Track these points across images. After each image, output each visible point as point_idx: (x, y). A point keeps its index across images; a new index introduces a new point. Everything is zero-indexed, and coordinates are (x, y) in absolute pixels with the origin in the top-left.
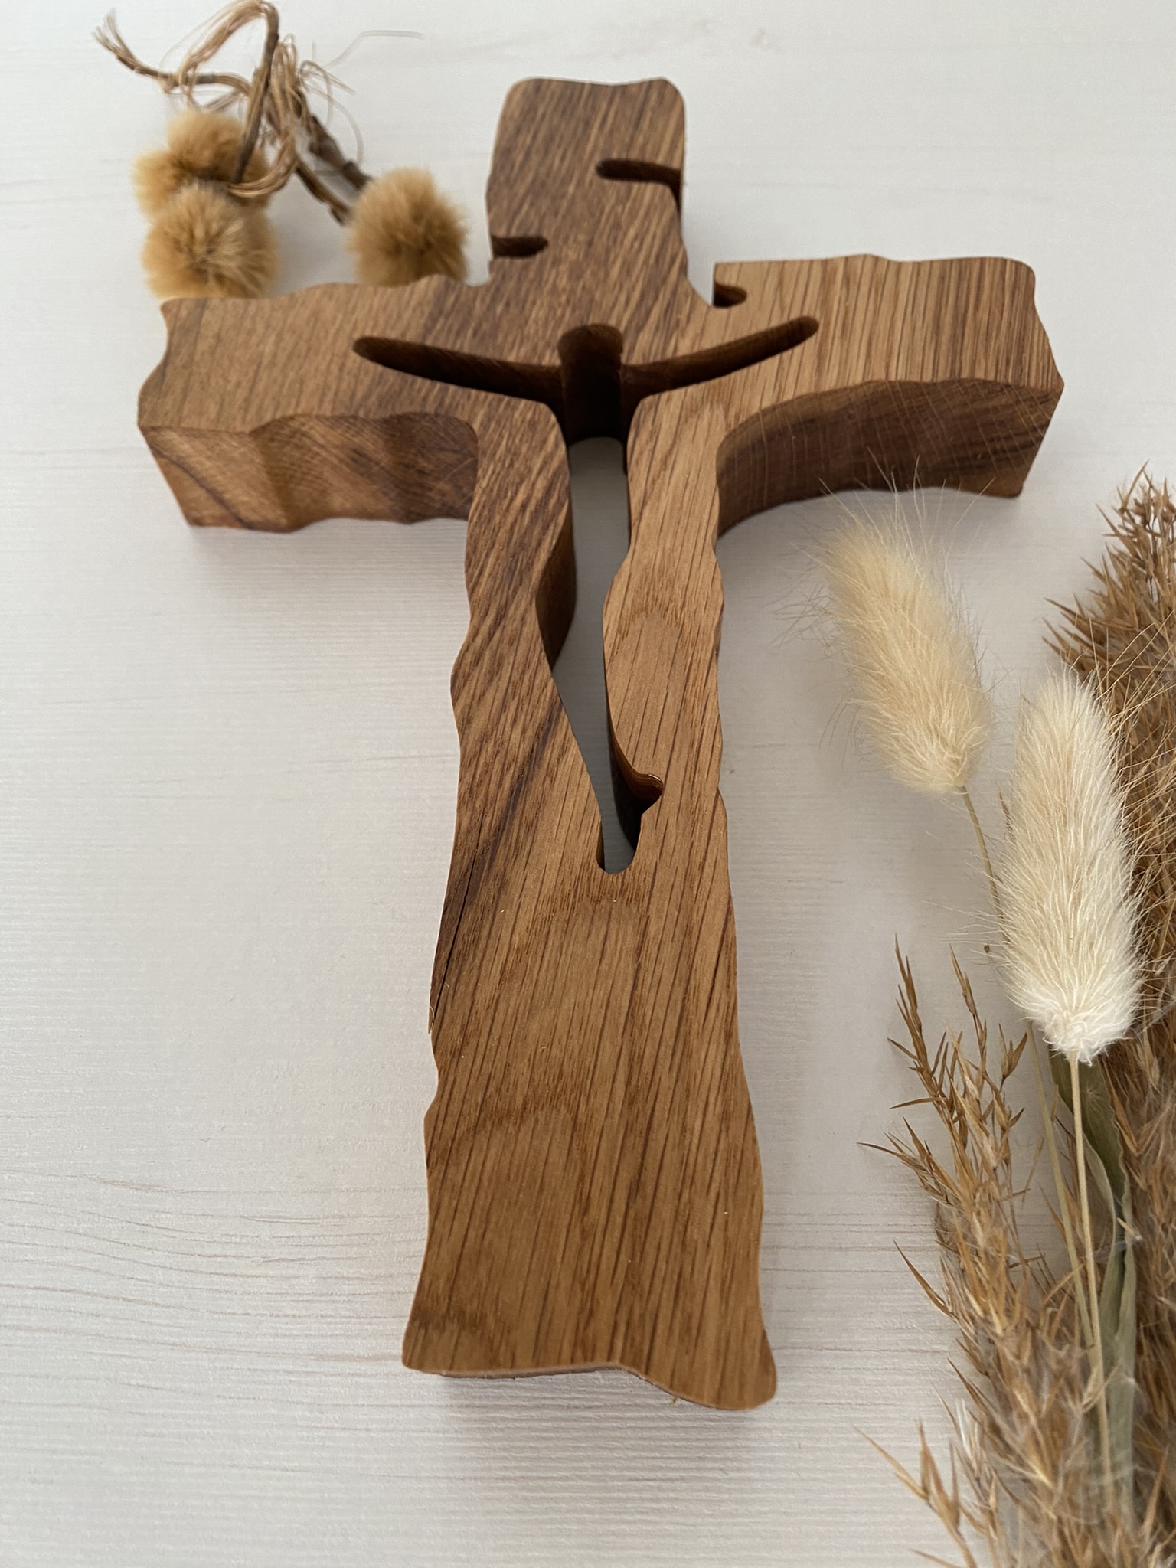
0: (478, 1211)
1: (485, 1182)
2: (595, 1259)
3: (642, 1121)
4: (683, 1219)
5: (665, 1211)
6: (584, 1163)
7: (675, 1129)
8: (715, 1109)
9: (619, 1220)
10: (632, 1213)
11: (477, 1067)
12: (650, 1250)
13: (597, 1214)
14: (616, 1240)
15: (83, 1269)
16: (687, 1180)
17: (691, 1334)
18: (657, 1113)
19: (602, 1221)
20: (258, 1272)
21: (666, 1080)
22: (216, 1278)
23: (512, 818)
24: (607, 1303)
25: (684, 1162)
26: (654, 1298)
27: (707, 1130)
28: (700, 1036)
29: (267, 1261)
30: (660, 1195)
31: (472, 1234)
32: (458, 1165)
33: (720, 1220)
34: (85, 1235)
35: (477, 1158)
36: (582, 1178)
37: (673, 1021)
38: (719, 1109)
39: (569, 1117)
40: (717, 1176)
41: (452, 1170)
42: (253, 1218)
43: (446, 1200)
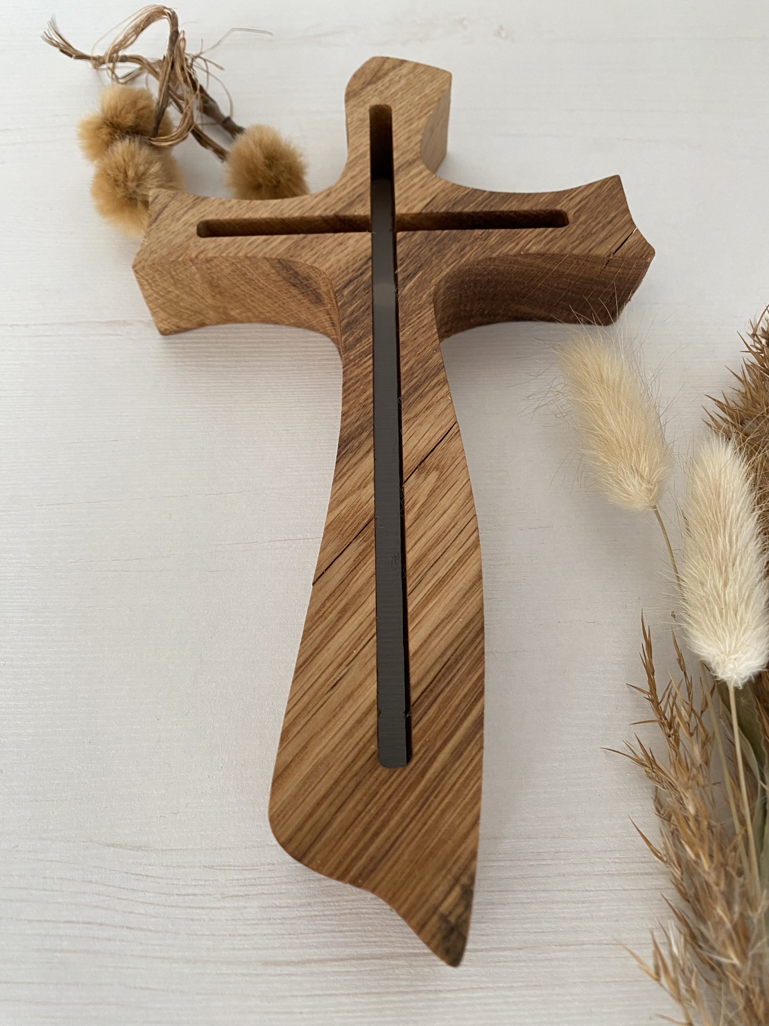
15: (97, 907)
20: (218, 905)
22: (189, 910)
29: (224, 897)
34: (96, 883)
42: (212, 867)
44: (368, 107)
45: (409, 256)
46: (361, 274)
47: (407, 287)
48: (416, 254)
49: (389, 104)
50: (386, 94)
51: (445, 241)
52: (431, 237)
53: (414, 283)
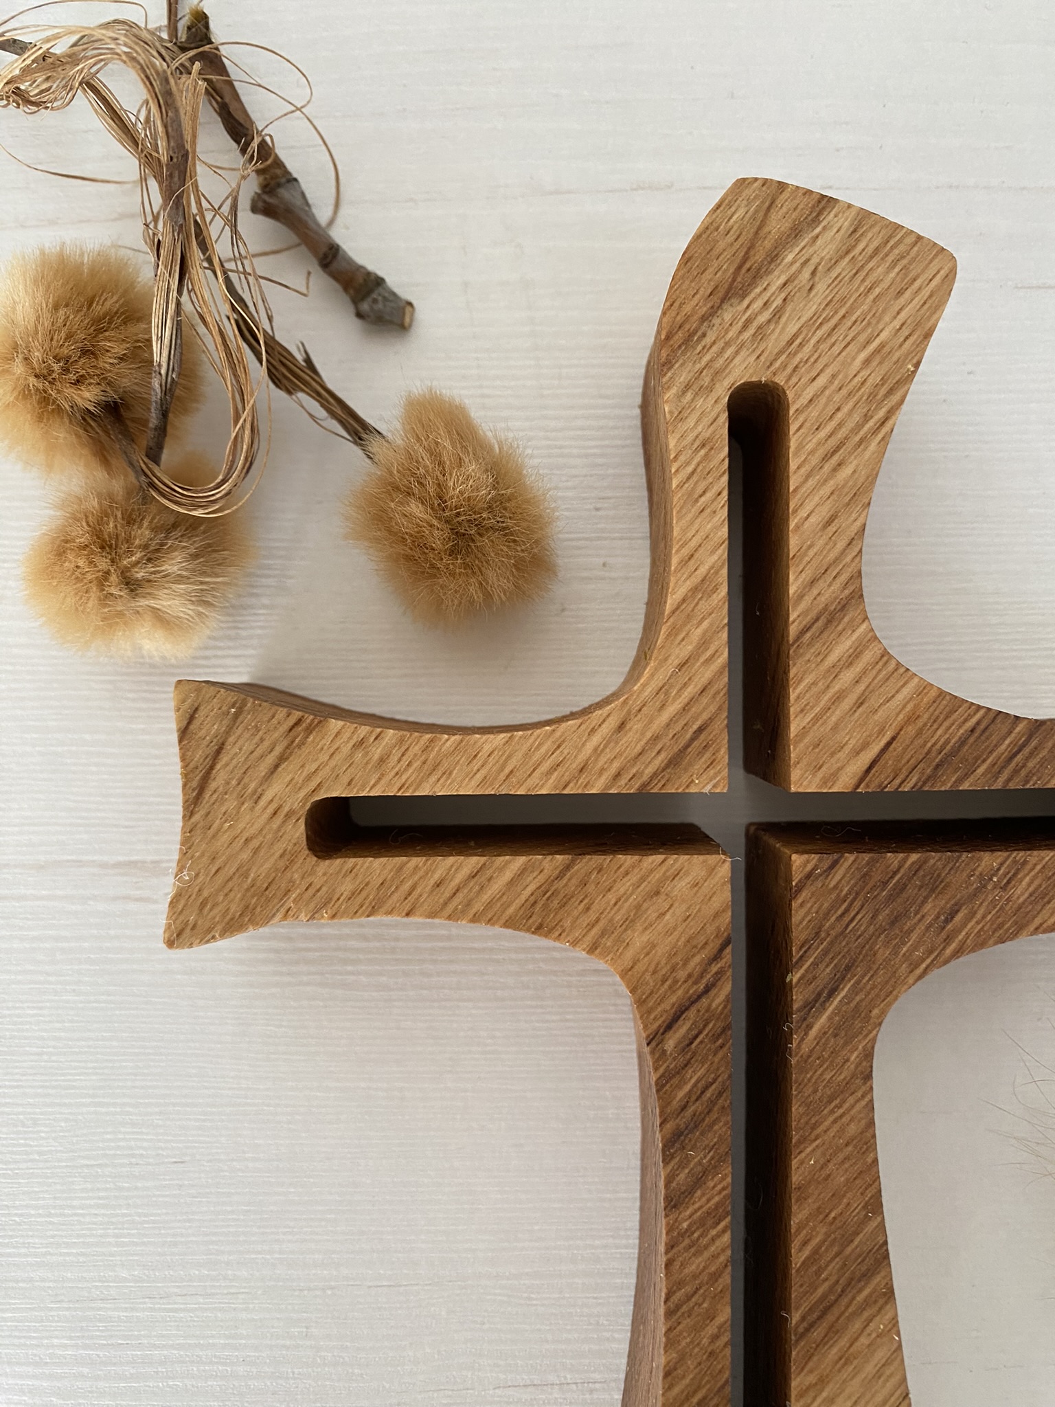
44: (722, 392)
45: (823, 935)
46: (707, 990)
47: (813, 1032)
48: (839, 928)
49: (780, 380)
50: (774, 342)
51: (910, 891)
52: (877, 877)
53: (830, 1018)
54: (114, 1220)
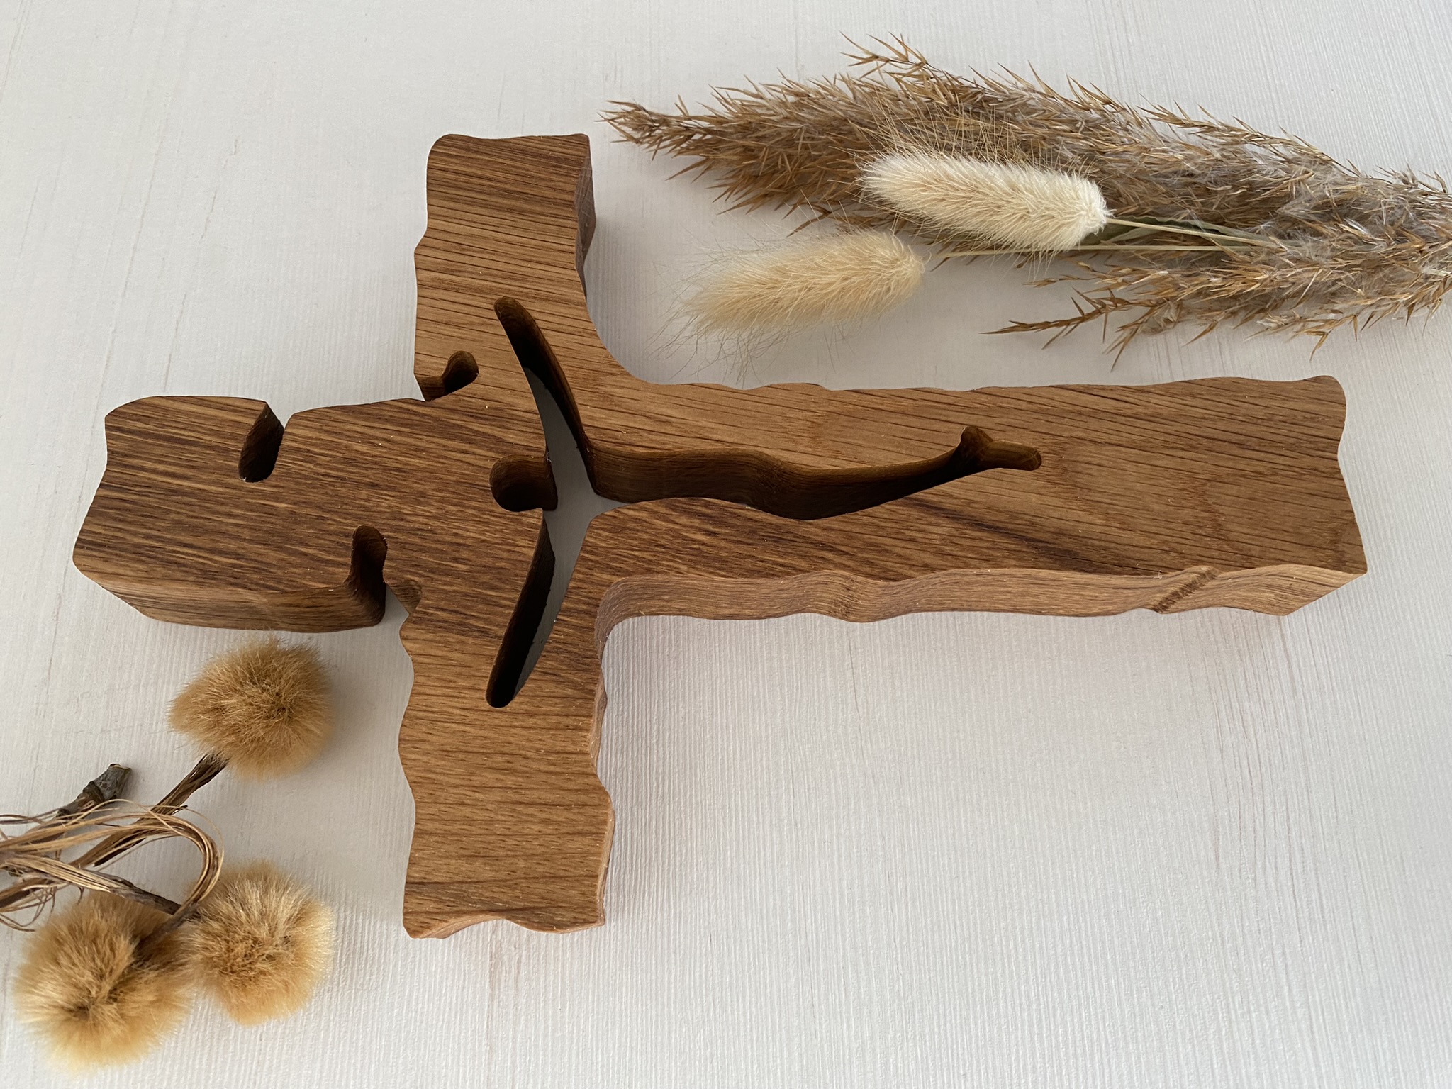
0: (1274, 536)
1: (1257, 532)
2: (1286, 468)
3: (1204, 441)
4: (1255, 421)
5: (1252, 429)
6: (1236, 475)
7: (1205, 423)
8: (1189, 401)
9: (1263, 454)
10: (1257, 448)
11: (1188, 542)
12: (1275, 438)
13: (1261, 467)
14: (1274, 456)
16: (1232, 417)
17: (1314, 417)
18: (1197, 433)
19: (1265, 464)
21: (1176, 428)
23: (1007, 529)
24: (1307, 461)
25: (1223, 419)
26: (1300, 436)
27: (1202, 405)
28: (1146, 407)
30: (1244, 432)
31: (1288, 538)
32: (1250, 550)
33: (1251, 400)
35: (1243, 538)
36: (1244, 476)
37: (1139, 423)
38: (1189, 398)
39: (1209, 484)
40: (1228, 401)
41: (1253, 553)
43: (1272, 555)
54: (753, 988)
